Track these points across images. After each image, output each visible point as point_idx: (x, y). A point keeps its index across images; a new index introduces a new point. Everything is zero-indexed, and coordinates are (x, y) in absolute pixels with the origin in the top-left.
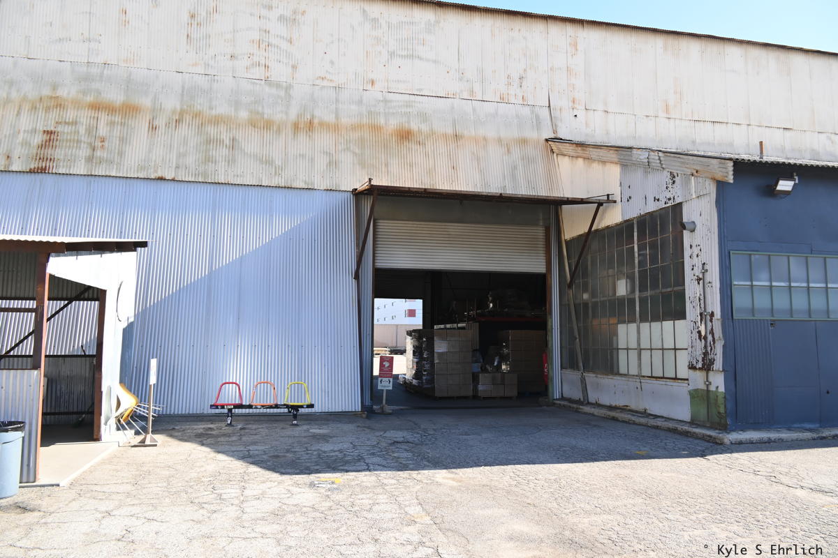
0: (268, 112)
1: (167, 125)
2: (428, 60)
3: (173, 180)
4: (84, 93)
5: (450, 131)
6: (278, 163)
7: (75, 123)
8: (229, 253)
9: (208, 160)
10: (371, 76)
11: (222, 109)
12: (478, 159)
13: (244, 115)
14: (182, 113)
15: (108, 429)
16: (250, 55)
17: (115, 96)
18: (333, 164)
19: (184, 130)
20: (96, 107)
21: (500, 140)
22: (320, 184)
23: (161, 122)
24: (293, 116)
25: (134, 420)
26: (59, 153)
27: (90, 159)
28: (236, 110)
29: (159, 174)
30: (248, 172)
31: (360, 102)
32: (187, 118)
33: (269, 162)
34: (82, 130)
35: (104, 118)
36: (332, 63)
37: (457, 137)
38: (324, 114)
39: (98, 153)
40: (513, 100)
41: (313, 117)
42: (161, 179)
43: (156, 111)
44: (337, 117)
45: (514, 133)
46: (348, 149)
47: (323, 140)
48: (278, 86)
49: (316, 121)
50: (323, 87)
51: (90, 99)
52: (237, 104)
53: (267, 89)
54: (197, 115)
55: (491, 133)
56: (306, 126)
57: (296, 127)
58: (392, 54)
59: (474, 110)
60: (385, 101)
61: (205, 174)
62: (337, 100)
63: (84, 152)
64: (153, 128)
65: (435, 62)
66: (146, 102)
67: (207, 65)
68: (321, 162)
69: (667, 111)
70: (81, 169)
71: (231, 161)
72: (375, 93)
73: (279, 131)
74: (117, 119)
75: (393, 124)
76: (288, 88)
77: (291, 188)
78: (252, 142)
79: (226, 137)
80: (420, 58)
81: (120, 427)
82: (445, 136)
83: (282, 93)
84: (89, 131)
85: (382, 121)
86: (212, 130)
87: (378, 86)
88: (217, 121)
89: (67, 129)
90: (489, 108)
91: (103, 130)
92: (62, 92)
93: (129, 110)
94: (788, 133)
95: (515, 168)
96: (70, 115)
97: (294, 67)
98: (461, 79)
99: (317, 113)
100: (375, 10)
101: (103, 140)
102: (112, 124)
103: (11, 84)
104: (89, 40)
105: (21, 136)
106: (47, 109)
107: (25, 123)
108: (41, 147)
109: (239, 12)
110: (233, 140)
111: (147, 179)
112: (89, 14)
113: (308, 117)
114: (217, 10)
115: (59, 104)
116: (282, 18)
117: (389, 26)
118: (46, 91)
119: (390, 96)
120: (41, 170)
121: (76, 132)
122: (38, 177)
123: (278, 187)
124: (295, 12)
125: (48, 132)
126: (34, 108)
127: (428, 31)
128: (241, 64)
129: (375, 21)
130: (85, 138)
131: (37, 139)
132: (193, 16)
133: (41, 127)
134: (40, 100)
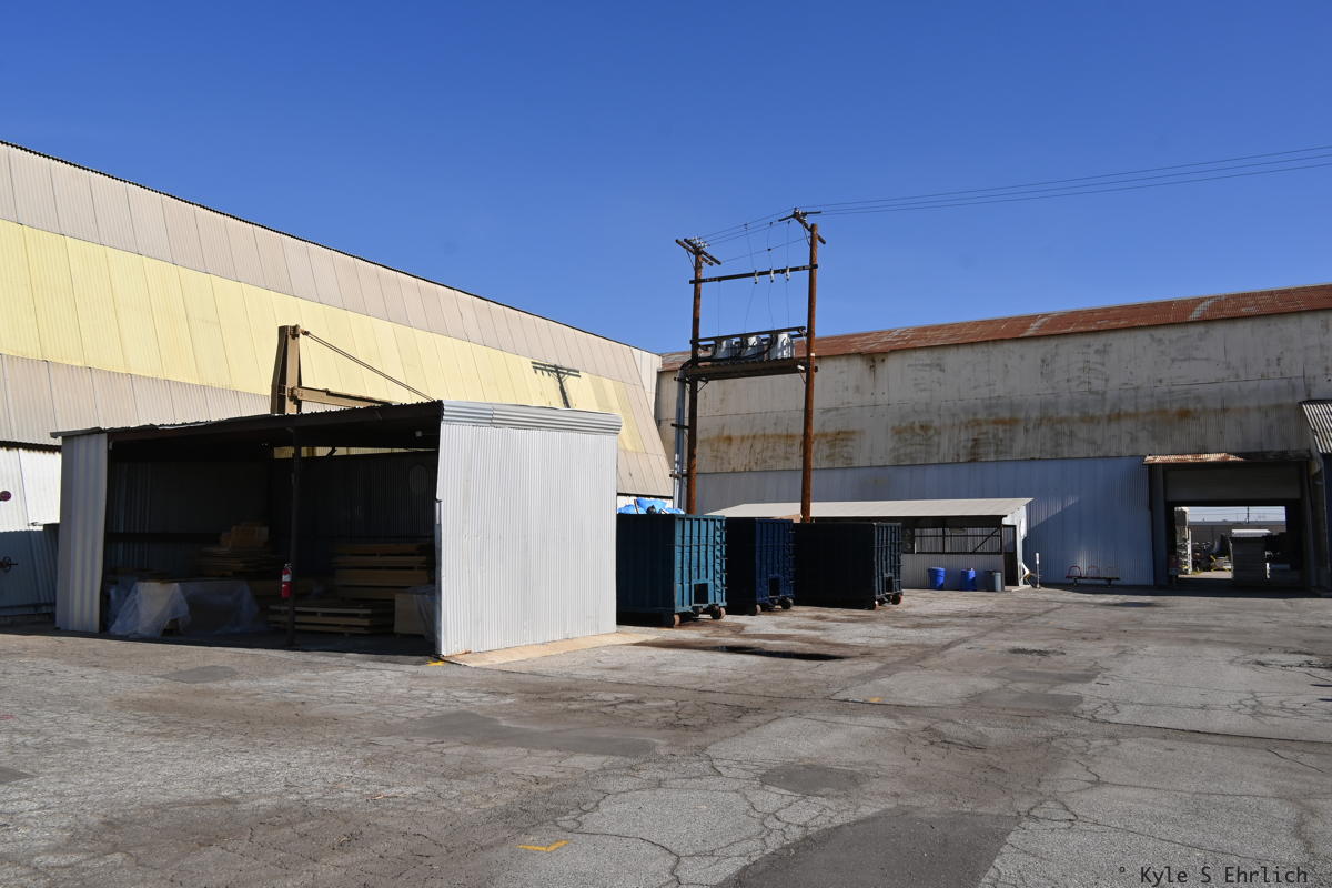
0: (1091, 411)
1: (1034, 428)
2: (1202, 359)
3: (1039, 459)
4: (990, 415)
5: (1219, 407)
6: (1099, 442)
7: (986, 433)
8: (1071, 501)
9: (1058, 445)
10: (1159, 377)
11: (1064, 413)
12: (1241, 424)
13: (1077, 415)
14: (1041, 420)
15: (1021, 582)
16: (1079, 377)
17: (1006, 415)
18: (1134, 439)
19: (1043, 429)
20: (996, 422)
21: (1259, 408)
22: (1126, 452)
23: (1031, 426)
24: (1107, 412)
25: (1030, 580)
27: (996, 452)
28: (1073, 412)
29: (1032, 456)
30: (1081, 450)
31: (1152, 396)
32: (1044, 422)
33: (1093, 442)
34: (991, 436)
35: (1001, 428)
36: (1131, 373)
37: (1224, 410)
38: (1128, 407)
39: (1000, 448)
40: (1272, 376)
41: (1120, 410)
42: (1033, 459)
43: (1027, 420)
44: (1137, 408)
45: (1273, 401)
46: (1144, 428)
47: (1128, 425)
48: (1097, 393)
49: (1122, 413)
50: (1127, 390)
51: (993, 418)
52: (1072, 409)
53: (1091, 397)
54: (1049, 419)
55: (1252, 404)
56: (1116, 417)
57: (1109, 419)
58: (1173, 360)
59: (1239, 388)
60: (1170, 392)
61: (1057, 454)
62: (1136, 398)
63: (993, 448)
64: (1027, 430)
65: (1207, 359)
66: (1022, 415)
67: (1054, 388)
68: (1126, 438)
70: (992, 458)
71: (1071, 444)
72: (1163, 388)
73: (1099, 423)
74: (1008, 428)
75: (1176, 407)
76: (1104, 393)
77: (1107, 457)
78: (1082, 432)
79: (1067, 430)
80: (1195, 359)
81: (1025, 583)
82: (1215, 410)
83: (1100, 397)
84: (994, 436)
85: (1168, 406)
86: (1058, 427)
87: (1164, 383)
88: (1061, 421)
89: (981, 437)
90: (1252, 385)
91: (1001, 435)
92: (979, 417)
93: (1013, 422)
95: (1270, 428)
96: (984, 429)
97: (1107, 380)
98: (1228, 368)
99: (1123, 407)
100: (1159, 333)
101: (1001, 440)
102: (1005, 431)
103: (954, 415)
104: (990, 385)
105: (963, 444)
106: (973, 427)
107: (963, 436)
108: (973, 447)
109: (1071, 353)
110: (1071, 432)
111: (1026, 460)
112: (988, 370)
113: (1117, 411)
114: (1056, 354)
115: (978, 423)
116: (1097, 351)
117: (1170, 341)
118: (971, 417)
119: (1174, 388)
120: (974, 460)
121: (988, 438)
122: (972, 464)
123: (1100, 457)
124: (1105, 346)
125: (975, 440)
126: (966, 427)
127: (1201, 340)
128: (1074, 383)
129: (1160, 340)
130: (992, 441)
131: (970, 444)
132: (1043, 361)
133: (971, 437)
134: (969, 422)
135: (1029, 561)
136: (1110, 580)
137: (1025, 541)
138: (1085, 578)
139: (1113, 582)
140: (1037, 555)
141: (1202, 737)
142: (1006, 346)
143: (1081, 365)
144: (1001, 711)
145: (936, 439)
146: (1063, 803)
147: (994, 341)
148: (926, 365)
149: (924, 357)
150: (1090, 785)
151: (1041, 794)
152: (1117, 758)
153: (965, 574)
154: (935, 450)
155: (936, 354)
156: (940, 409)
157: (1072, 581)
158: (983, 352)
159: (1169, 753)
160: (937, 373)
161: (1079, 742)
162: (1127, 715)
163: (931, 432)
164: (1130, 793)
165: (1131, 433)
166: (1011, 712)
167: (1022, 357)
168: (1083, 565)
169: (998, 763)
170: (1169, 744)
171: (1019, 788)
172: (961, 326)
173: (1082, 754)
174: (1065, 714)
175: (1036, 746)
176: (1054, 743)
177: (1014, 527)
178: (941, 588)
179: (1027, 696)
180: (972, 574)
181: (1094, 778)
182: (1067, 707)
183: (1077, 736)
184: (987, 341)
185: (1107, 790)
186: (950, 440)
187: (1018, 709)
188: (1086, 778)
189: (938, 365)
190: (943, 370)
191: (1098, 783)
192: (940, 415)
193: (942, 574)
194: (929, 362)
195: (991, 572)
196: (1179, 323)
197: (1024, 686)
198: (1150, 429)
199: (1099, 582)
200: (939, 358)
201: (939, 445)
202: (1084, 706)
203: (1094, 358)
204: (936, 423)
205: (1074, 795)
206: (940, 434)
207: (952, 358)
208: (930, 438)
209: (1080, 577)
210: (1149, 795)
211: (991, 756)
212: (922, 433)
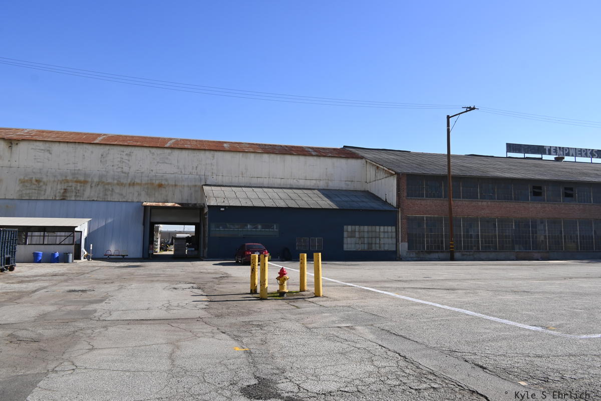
0: (122, 181)
1: (95, 186)
2: (168, 164)
3: (96, 200)
4: (74, 178)
5: (174, 184)
6: (124, 194)
7: (71, 186)
8: (110, 220)
9: (106, 195)
10: (152, 169)
11: (110, 181)
12: (181, 192)
13: (116, 182)
14: (99, 182)
15: (82, 258)
16: (118, 165)
17: (82, 178)
18: (139, 195)
19: (99, 187)
20: (77, 182)
21: (188, 186)
22: (135, 200)
23: (93, 185)
24: (129, 181)
25: (87, 257)
26: (68, 195)
27: (75, 196)
28: (114, 180)
29: (93, 199)
30: (116, 198)
31: (148, 177)
32: (100, 184)
33: (122, 195)
34: (73, 188)
35: (79, 184)
36: (141, 166)
37: (176, 185)
38: (138, 181)
39: (77, 194)
40: (194, 174)
41: (135, 182)
42: (93, 200)
43: (92, 182)
44: (141, 181)
45: (193, 183)
46: (144, 190)
47: (137, 188)
48: (125, 173)
49: (135, 183)
50: (138, 173)
51: (75, 180)
52: (114, 179)
53: (122, 174)
54: (103, 182)
55: (186, 184)
56: (132, 184)
57: (130, 185)
58: (158, 162)
59: (182, 177)
60: (156, 176)
61: (105, 199)
62: (142, 177)
63: (74, 194)
64: (91, 187)
65: (171, 164)
66: (90, 180)
67: (106, 169)
68: (136, 194)
69: (242, 174)
70: (74, 199)
71: (112, 195)
72: (153, 174)
73: (125, 186)
75: (157, 182)
76: (129, 173)
77: (127, 202)
78: (117, 190)
79: (110, 188)
80: (166, 163)
81: (84, 258)
82: (172, 186)
83: (126, 175)
84: (75, 188)
85: (154, 182)
86: (107, 187)
87: (154, 172)
88: (108, 184)
89: (70, 188)
90: (186, 176)
91: (78, 188)
92: (68, 178)
93: (85, 182)
94: (282, 180)
95: (191, 194)
96: (70, 184)
97: (130, 168)
98: (178, 168)
99: (136, 181)
100: (153, 150)
101: (79, 191)
102: (81, 186)
103: (55, 176)
104: (75, 163)
105: (58, 191)
106: (64, 183)
107: (59, 187)
108: (63, 193)
109: (115, 153)
110: (112, 189)
111: (90, 201)
112: (75, 156)
113: (133, 182)
114: (108, 153)
115: (67, 181)
116: (127, 154)
117: (157, 154)
118: (64, 178)
119: (157, 174)
120: (64, 199)
121: (72, 189)
122: (63, 201)
123: (124, 201)
124: (130, 153)
125: (65, 189)
126: (61, 183)
127: (169, 155)
128: (115, 168)
129: (153, 153)
130: (74, 190)
131: (62, 191)
132: (102, 155)
133: (63, 188)
134: (63, 180)
135: (87, 248)
136: (124, 256)
137: (86, 239)
138: (113, 255)
139: (125, 257)
140: (91, 245)
141: (144, 322)
142: (85, 146)
143: (119, 159)
144: (54, 321)
145: (44, 187)
146: (72, 362)
147: (79, 143)
148: (42, 150)
149: (41, 145)
150: (88, 351)
151: (63, 359)
152: (104, 336)
153: (53, 255)
154: (43, 193)
155: (47, 145)
156: (47, 172)
157: (107, 257)
158: (73, 147)
159: (128, 331)
160: (47, 154)
161: (89, 331)
162: (115, 316)
163: (41, 184)
164: (105, 351)
165: (138, 192)
166: (59, 321)
167: (92, 152)
168: (112, 249)
169: (45, 347)
170: (128, 327)
171: (52, 358)
172: (63, 133)
173: (89, 337)
174: (86, 319)
175: (67, 336)
176: (77, 334)
177: (81, 232)
178: (40, 262)
179: (69, 313)
180: (57, 255)
181: (91, 347)
182: (87, 316)
183: (89, 328)
184: (75, 142)
185: (95, 352)
186: (52, 188)
187: (63, 319)
188: (87, 348)
189: (48, 151)
190: (51, 154)
191: (93, 349)
192: (47, 176)
193: (41, 255)
194: (43, 148)
195: (67, 254)
196: (161, 147)
197: (69, 308)
198: (146, 190)
199: (119, 257)
200: (50, 147)
201: (46, 190)
202: (96, 314)
203: (126, 157)
204: (45, 179)
205: (79, 357)
206: (46, 185)
207: (56, 148)
208: (41, 187)
209: (111, 255)
210: (114, 351)
211: (42, 344)
212: (36, 183)
